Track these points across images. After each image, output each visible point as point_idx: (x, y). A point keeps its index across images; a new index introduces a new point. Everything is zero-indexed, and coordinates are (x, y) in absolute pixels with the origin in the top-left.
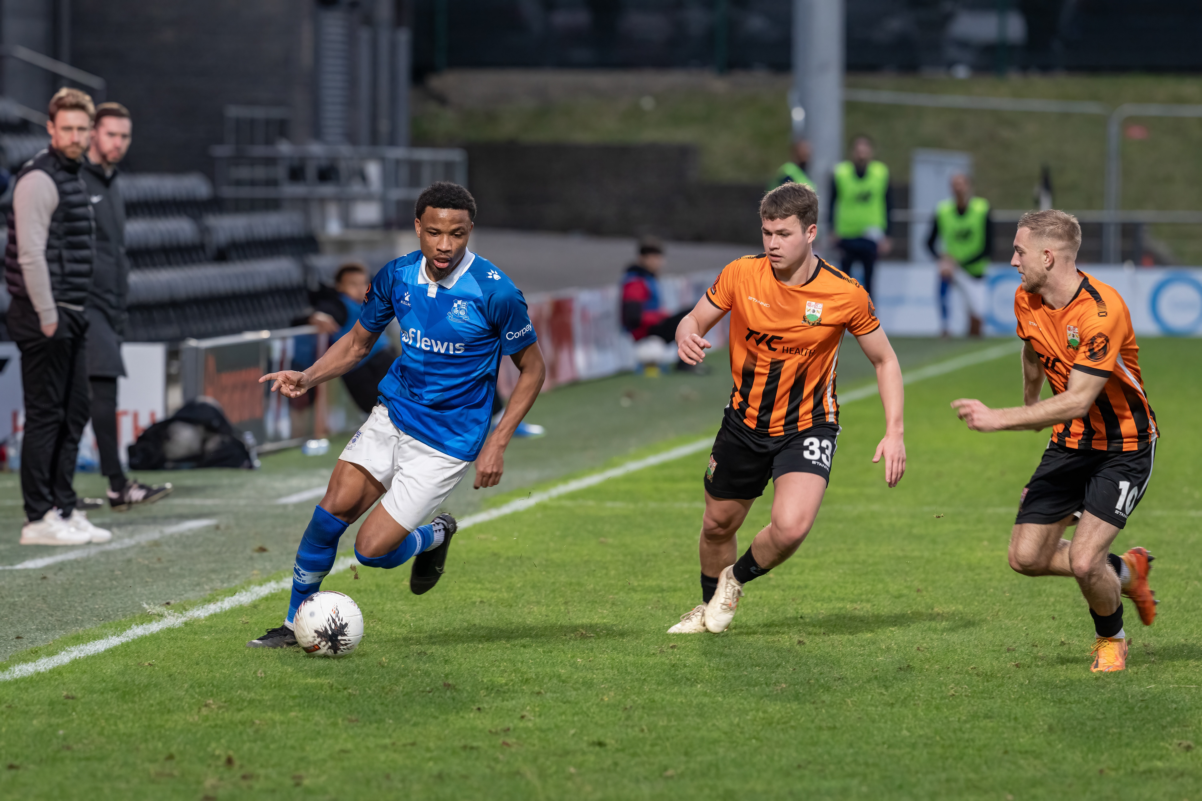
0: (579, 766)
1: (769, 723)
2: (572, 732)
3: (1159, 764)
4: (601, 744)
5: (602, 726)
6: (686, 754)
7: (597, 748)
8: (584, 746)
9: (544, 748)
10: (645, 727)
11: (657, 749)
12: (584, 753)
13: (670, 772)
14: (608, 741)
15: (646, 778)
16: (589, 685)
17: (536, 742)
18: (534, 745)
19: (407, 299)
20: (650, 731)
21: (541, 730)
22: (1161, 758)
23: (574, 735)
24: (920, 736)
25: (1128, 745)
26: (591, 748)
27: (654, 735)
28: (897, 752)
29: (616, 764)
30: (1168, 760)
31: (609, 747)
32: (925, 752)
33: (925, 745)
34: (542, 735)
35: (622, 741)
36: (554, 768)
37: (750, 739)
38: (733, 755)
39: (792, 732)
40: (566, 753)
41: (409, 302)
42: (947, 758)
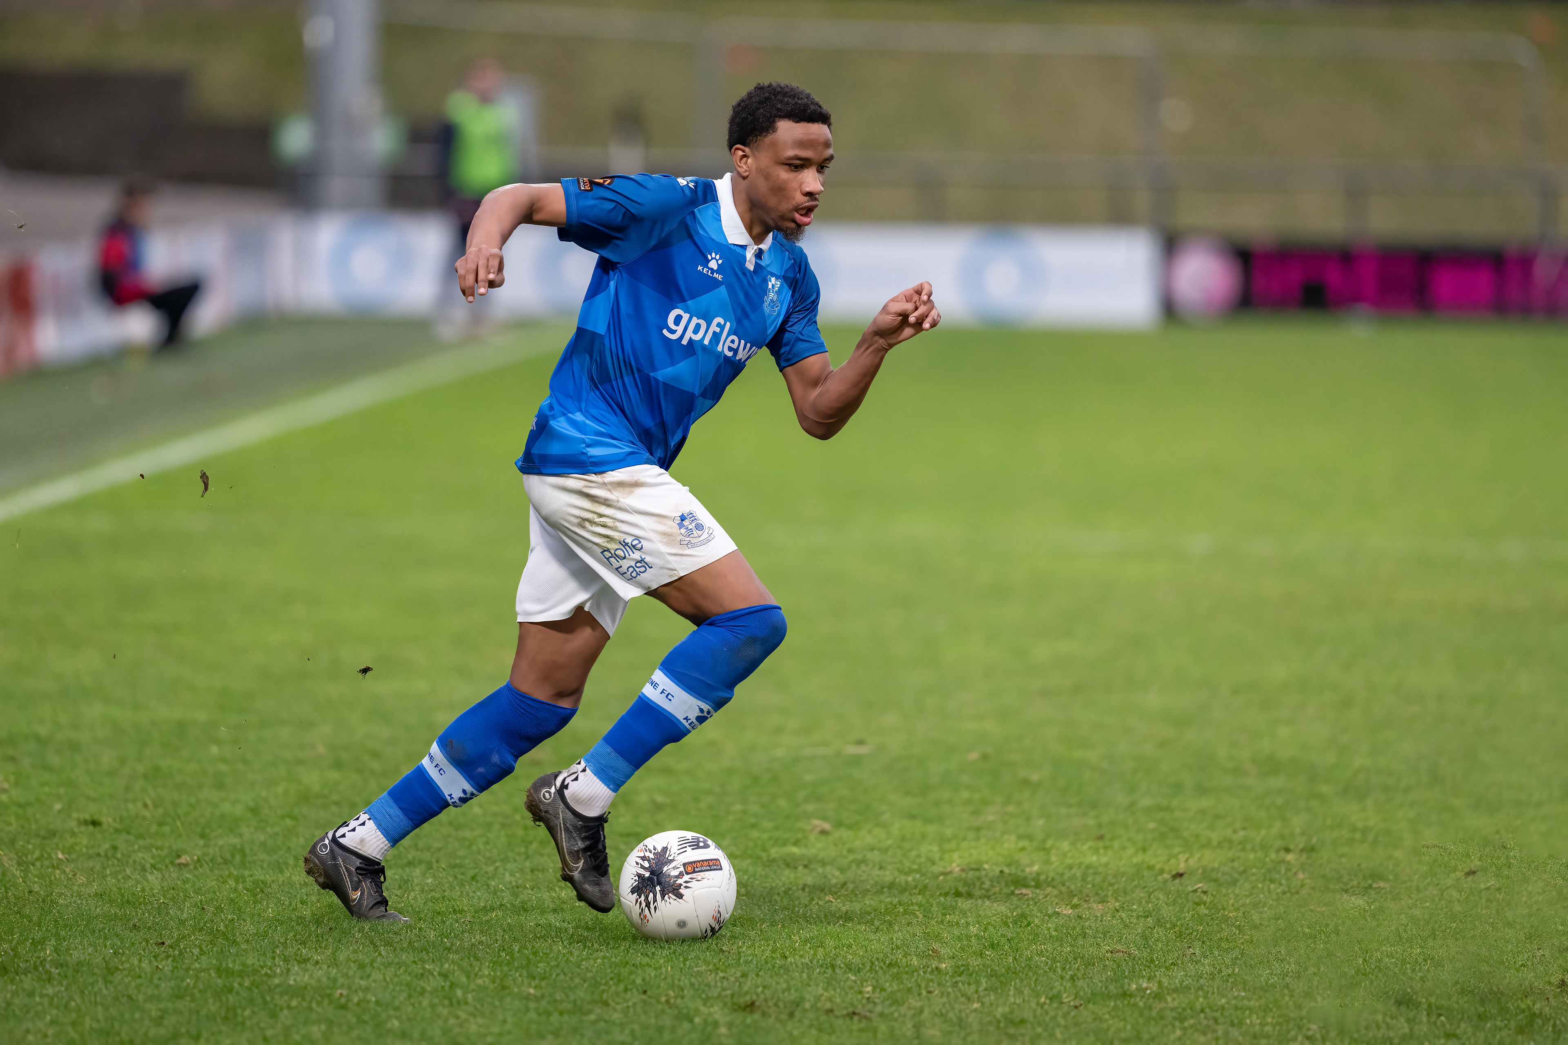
0: (69, 850)
1: (305, 798)
2: (58, 806)
3: (795, 850)
4: (95, 823)
5: (95, 800)
6: (203, 836)
7: (91, 828)
8: (73, 824)
9: (23, 827)
10: (149, 802)
11: (166, 829)
12: (73, 834)
13: (183, 859)
14: (104, 819)
15: (153, 866)
16: (74, 747)
17: (13, 820)
18: (10, 824)
19: (713, 265)
20: (156, 806)
21: (20, 805)
22: (796, 843)
23: (59, 812)
24: (495, 815)
25: (754, 826)
26: (83, 828)
27: (160, 811)
28: (468, 834)
29: (115, 848)
30: (806, 846)
31: (105, 827)
32: (503, 833)
33: (503, 825)
34: (21, 811)
35: (121, 819)
36: (37, 854)
37: (283, 817)
38: (262, 838)
39: (334, 809)
40: (52, 834)
41: (717, 271)
42: (531, 842)
